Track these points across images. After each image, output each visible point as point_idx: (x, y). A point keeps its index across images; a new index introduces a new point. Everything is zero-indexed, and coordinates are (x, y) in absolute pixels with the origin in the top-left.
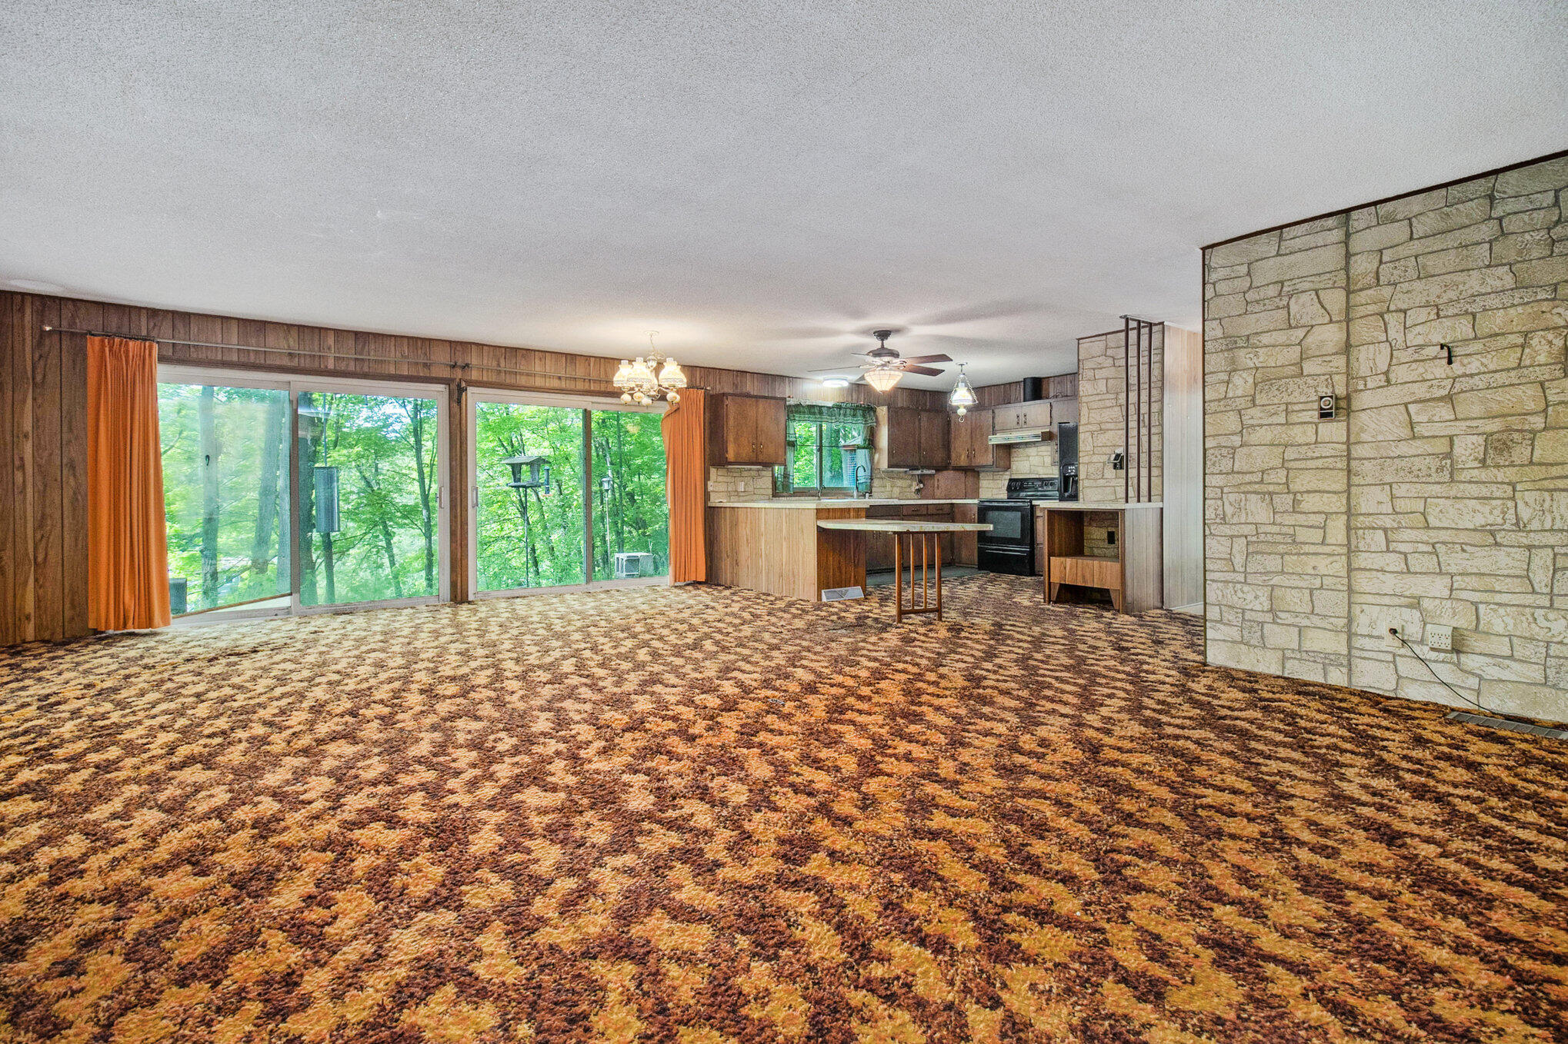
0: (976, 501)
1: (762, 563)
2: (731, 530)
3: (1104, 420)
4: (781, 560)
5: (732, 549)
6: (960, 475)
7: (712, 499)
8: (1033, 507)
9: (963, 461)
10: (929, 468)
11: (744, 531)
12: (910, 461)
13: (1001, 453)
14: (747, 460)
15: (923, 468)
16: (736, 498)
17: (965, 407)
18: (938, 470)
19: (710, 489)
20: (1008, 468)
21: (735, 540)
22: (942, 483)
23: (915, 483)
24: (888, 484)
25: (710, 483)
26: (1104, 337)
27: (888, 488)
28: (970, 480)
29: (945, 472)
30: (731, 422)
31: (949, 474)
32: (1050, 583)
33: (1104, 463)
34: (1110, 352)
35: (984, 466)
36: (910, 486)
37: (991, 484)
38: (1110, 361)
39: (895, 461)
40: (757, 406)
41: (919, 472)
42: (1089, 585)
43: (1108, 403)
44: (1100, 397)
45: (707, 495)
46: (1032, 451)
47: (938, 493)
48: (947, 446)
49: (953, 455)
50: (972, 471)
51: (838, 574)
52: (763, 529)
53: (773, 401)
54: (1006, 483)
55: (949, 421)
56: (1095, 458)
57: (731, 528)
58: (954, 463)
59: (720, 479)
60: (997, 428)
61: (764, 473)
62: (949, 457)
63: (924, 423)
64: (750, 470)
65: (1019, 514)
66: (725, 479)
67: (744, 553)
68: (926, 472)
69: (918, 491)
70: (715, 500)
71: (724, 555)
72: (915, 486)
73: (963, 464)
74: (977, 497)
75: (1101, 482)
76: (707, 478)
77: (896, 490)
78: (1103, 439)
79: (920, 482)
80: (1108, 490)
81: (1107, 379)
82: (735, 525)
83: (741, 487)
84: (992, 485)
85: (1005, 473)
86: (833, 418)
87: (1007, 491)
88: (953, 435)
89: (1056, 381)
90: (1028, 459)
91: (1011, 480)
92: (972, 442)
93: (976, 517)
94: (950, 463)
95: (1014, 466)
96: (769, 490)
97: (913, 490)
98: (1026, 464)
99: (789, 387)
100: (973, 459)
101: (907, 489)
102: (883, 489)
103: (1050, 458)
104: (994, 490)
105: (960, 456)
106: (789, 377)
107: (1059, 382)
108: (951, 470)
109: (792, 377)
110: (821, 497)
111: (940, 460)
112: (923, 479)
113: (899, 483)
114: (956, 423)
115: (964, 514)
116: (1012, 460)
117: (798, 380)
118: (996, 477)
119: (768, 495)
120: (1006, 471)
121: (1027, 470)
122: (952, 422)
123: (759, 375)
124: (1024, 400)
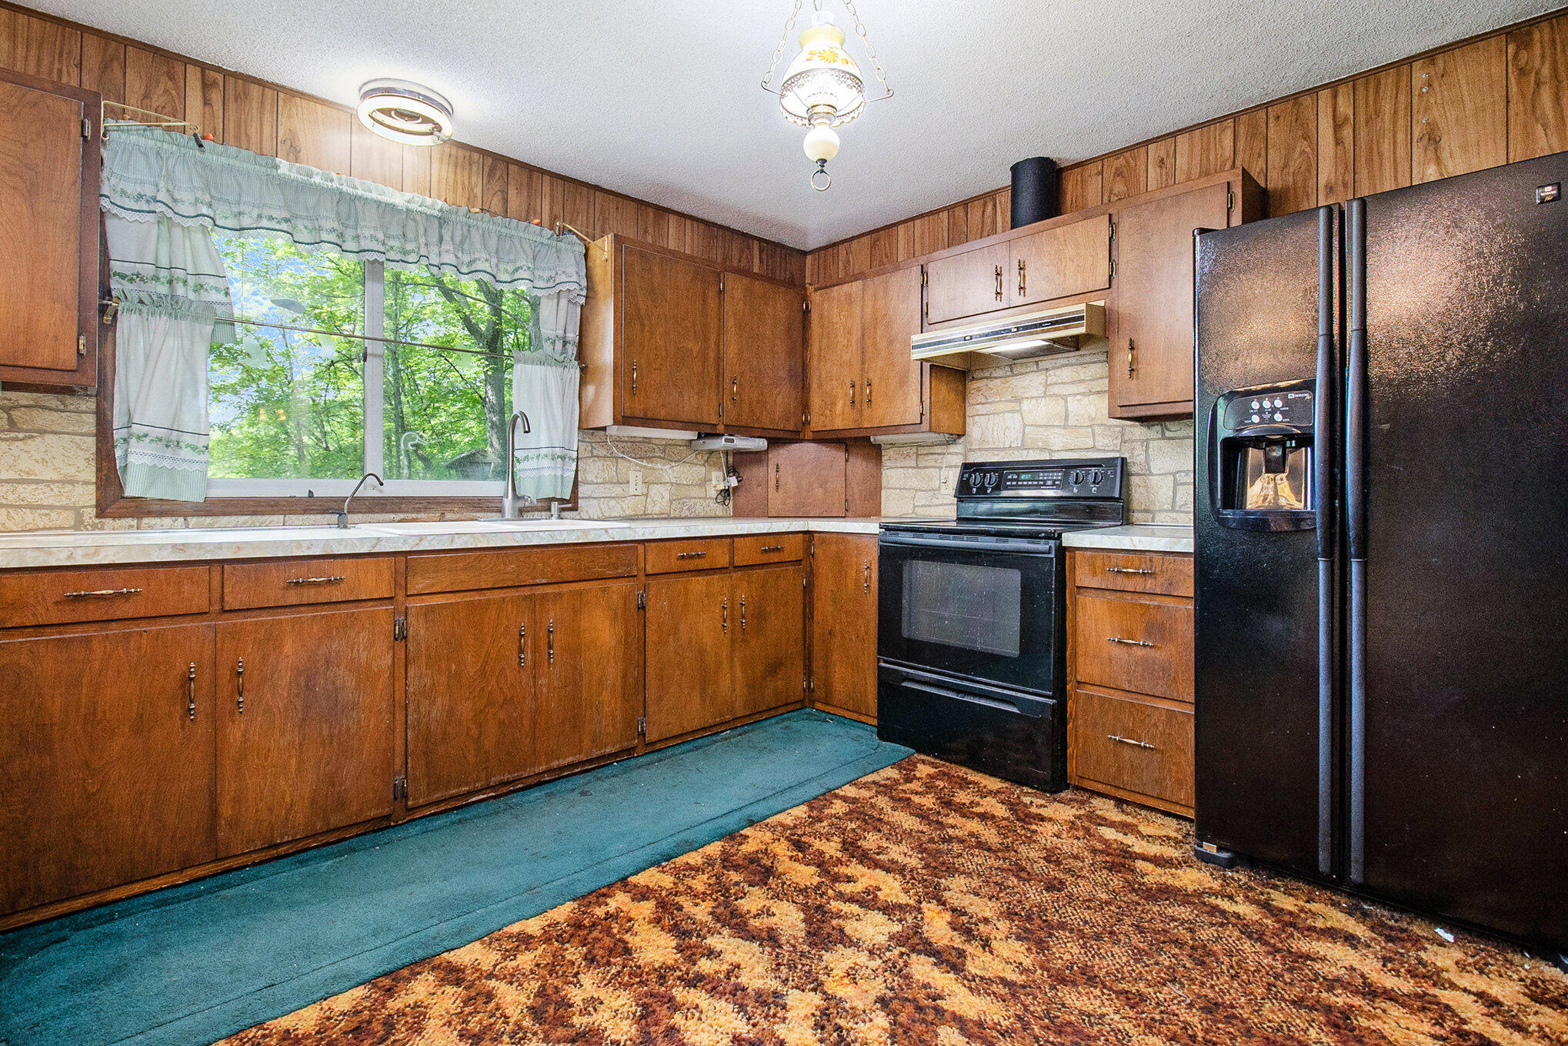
0: (872, 527)
6: (834, 456)
8: (1062, 551)
9: (840, 418)
10: (748, 431)
13: (945, 391)
15: (734, 430)
18: (777, 440)
20: (961, 432)
22: (786, 477)
23: (715, 475)
24: (633, 477)
27: (635, 487)
28: (859, 466)
29: (796, 448)
31: (807, 451)
35: (894, 430)
36: (705, 481)
37: (914, 480)
39: (638, 405)
41: (726, 445)
46: (1030, 382)
47: (776, 499)
48: (799, 373)
49: (816, 401)
50: (864, 445)
54: (953, 477)
55: (808, 313)
58: (817, 422)
60: (933, 314)
62: (805, 407)
63: (734, 306)
65: (1013, 578)
68: (741, 443)
69: (726, 493)
72: (718, 480)
73: (839, 423)
74: (877, 512)
77: (661, 495)
79: (730, 471)
84: (914, 483)
85: (953, 449)
86: (409, 247)
87: (960, 500)
88: (815, 351)
89: (1109, 173)
90: (1016, 406)
91: (967, 467)
92: (863, 363)
93: (875, 576)
94: (806, 423)
95: (976, 429)
96: (79, 489)
97: (714, 494)
98: (1012, 421)
99: (207, 102)
100: (866, 412)
101: (696, 492)
102: (617, 490)
103: (1086, 400)
104: (921, 499)
105: (833, 404)
106: (203, 67)
107: (1119, 173)
108: (813, 441)
109: (219, 69)
110: (350, 516)
111: (779, 412)
112: (737, 463)
113: (671, 472)
114: (821, 316)
115: (841, 562)
116: (969, 411)
117: (255, 91)
118: (930, 460)
119: (77, 510)
120: (954, 442)
121: (1012, 437)
122: (814, 316)
123: (22, 19)
124: (1014, 225)
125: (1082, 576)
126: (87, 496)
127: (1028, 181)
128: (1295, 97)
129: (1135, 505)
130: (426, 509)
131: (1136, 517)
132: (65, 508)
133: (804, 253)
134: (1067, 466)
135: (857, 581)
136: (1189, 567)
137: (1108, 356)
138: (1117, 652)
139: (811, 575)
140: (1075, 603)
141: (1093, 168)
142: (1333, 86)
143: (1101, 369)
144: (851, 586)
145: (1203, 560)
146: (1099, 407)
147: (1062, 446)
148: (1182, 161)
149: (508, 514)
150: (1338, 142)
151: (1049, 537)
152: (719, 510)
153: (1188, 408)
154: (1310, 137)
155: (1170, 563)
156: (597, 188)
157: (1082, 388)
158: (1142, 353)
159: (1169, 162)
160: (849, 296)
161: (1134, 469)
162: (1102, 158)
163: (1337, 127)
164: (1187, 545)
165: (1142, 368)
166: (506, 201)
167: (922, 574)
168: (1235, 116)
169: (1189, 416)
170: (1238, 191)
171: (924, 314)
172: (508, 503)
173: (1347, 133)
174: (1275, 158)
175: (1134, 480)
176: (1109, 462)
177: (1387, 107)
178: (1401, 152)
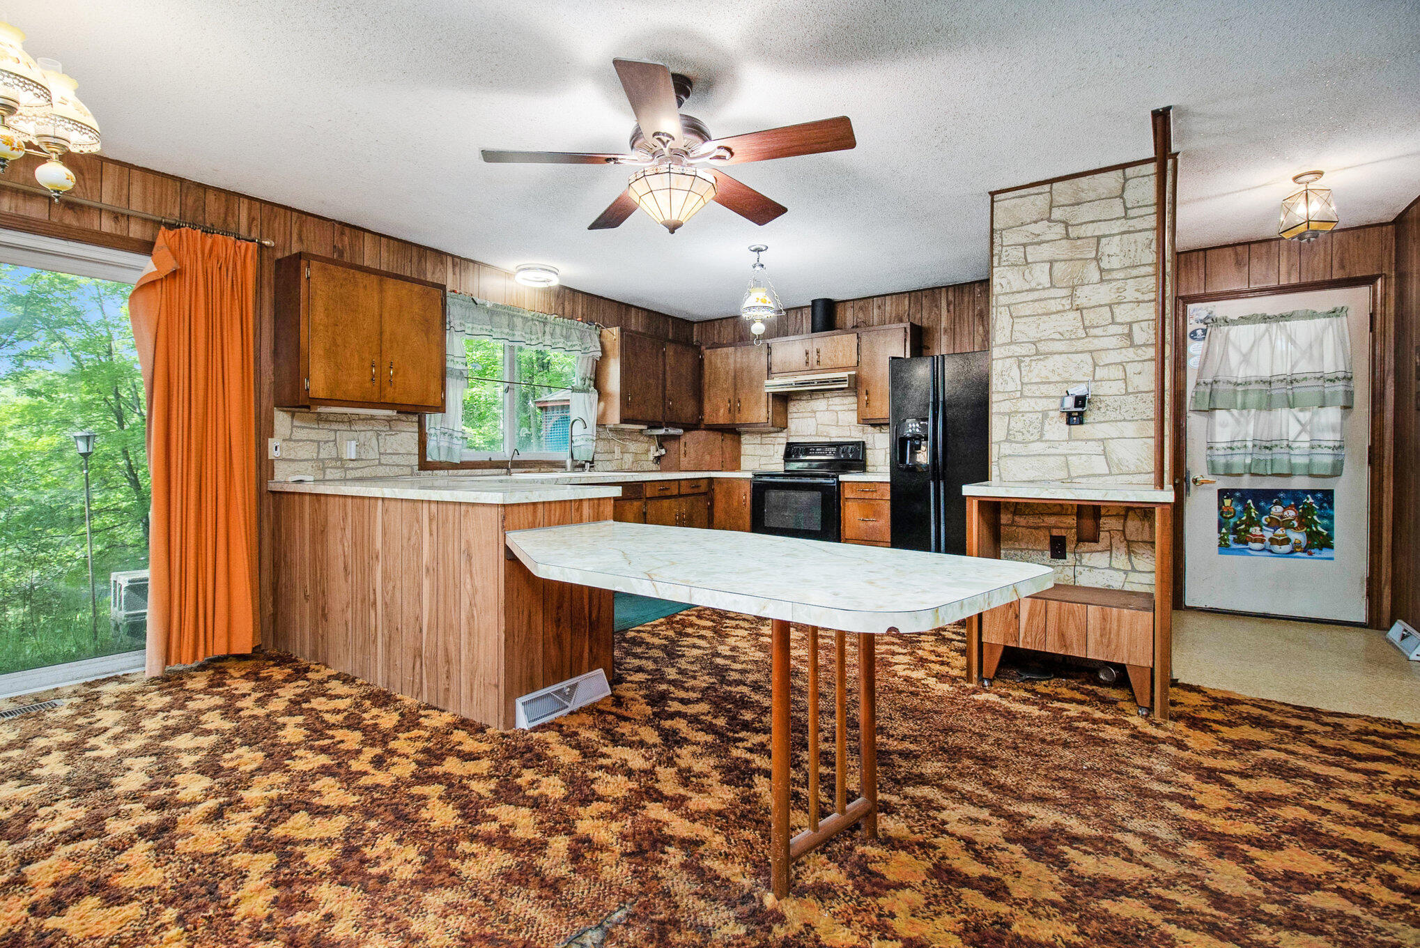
0: (744, 475)
1: (377, 619)
2: (313, 542)
3: (1045, 335)
4: (418, 619)
5: (315, 583)
6: (716, 438)
7: (279, 475)
8: (839, 483)
9: (722, 418)
10: (675, 426)
11: (339, 546)
12: (649, 416)
13: (778, 406)
14: (357, 395)
15: (667, 425)
16: (338, 474)
17: (763, 321)
18: (688, 428)
19: (273, 454)
20: (784, 427)
21: (320, 563)
22: (690, 448)
23: (653, 448)
24: (617, 450)
25: (272, 443)
26: (1047, 188)
27: (617, 454)
28: (728, 442)
29: (695, 433)
30: (319, 315)
31: (700, 435)
32: (980, 644)
33: (1045, 414)
34: (1057, 214)
35: (750, 425)
36: (648, 451)
37: (759, 450)
38: (1060, 229)
39: (630, 413)
40: (381, 291)
41: (662, 432)
42: (1076, 652)
43: (1053, 306)
44: (1036, 295)
45: (264, 467)
47: (684, 461)
48: (698, 393)
49: (707, 407)
50: (732, 432)
51: (553, 652)
52: (379, 545)
53: (417, 288)
54: (781, 449)
55: (702, 360)
56: (1024, 405)
57: (313, 536)
58: (708, 418)
59: (300, 434)
60: (774, 369)
61: (401, 426)
62: (700, 410)
63: (670, 360)
64: (372, 418)
65: (817, 495)
66: (314, 435)
67: (340, 592)
68: (672, 431)
69: (658, 459)
70: (285, 477)
71: (299, 595)
72: (654, 452)
73: (721, 421)
74: (745, 469)
75: (1038, 447)
76: (264, 430)
77: (629, 458)
78: (1040, 370)
79: (661, 446)
80: (1051, 461)
81: (1052, 262)
82: (320, 533)
83: (350, 451)
84: (761, 452)
85: (780, 435)
86: (533, 337)
87: (786, 461)
88: (707, 380)
89: (856, 307)
90: (813, 414)
91: (788, 444)
92: (736, 390)
93: (749, 498)
94: (702, 420)
95: (794, 424)
96: (413, 457)
97: (651, 458)
98: (812, 422)
99: (454, 274)
100: (738, 415)
101: (643, 457)
102: (610, 457)
103: (846, 413)
104: (763, 461)
105: (718, 410)
106: (453, 256)
107: (861, 308)
108: (704, 430)
109: (459, 257)
110: (512, 470)
111: (689, 415)
112: (662, 441)
113: (633, 447)
114: (710, 362)
115: (729, 494)
116: (789, 416)
117: (471, 264)
118: (767, 440)
119: (411, 467)
120: (781, 431)
121: (812, 430)
122: (706, 362)
123: (392, 242)
124: (813, 331)
125: (848, 493)
126: (415, 460)
127: (819, 310)
128: (933, 289)
129: (868, 463)
130: (534, 467)
131: (869, 469)
132: (408, 466)
133: (693, 323)
134: (837, 445)
135: (739, 502)
136: (888, 487)
137: (857, 396)
138: (862, 524)
139: (712, 500)
140: (844, 505)
141: (849, 305)
142: (947, 287)
143: (854, 399)
144: (736, 504)
145: (894, 484)
146: (853, 417)
147: (836, 435)
148: (888, 308)
149: (569, 469)
150: (948, 311)
151: (833, 477)
152: (654, 467)
153: (887, 421)
154: (938, 307)
155: (882, 487)
156: (602, 297)
157: (845, 408)
158: (872, 397)
159: (883, 308)
160: (727, 354)
161: (868, 446)
162: (853, 300)
163: (948, 305)
164: (888, 479)
165: (871, 403)
166: (564, 308)
167: (773, 495)
168: (909, 292)
169: (888, 424)
170: (908, 331)
171: (769, 369)
172: (569, 462)
173: (952, 307)
174: (925, 314)
175: (868, 451)
176: (857, 443)
177: (966, 299)
178: (971, 319)
